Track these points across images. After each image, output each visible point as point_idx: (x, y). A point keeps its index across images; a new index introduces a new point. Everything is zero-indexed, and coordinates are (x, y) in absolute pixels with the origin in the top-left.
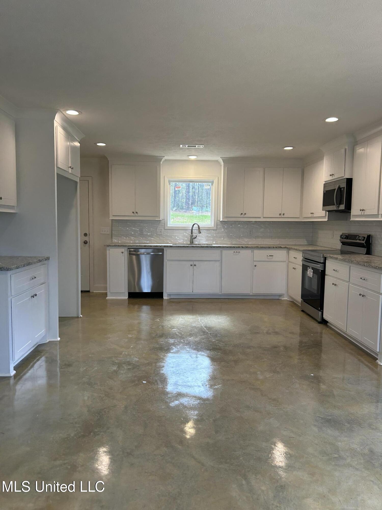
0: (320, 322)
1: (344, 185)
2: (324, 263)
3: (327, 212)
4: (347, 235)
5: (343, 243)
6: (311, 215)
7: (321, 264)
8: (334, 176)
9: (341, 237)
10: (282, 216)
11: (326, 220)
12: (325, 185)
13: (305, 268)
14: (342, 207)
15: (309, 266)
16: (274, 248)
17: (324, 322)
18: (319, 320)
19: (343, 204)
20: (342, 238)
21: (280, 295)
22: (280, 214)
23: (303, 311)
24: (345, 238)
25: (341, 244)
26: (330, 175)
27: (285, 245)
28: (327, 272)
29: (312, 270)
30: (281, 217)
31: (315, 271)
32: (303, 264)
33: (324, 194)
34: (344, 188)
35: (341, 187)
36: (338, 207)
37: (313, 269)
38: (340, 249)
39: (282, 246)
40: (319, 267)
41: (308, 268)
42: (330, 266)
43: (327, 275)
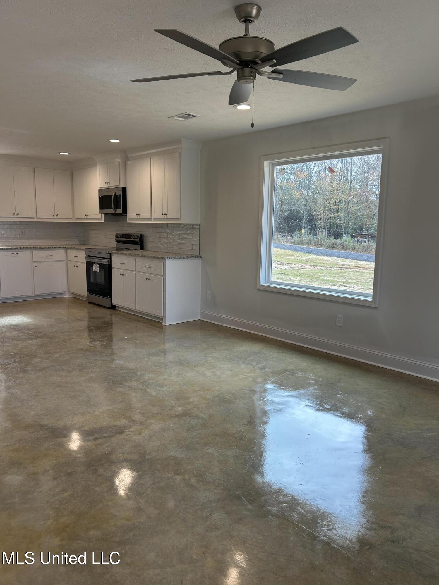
0: (110, 308)
1: (120, 193)
2: (110, 259)
3: (103, 215)
4: (122, 234)
5: (118, 242)
6: (85, 217)
7: (108, 260)
8: (110, 184)
9: (116, 237)
10: (56, 217)
11: (103, 221)
12: (100, 191)
13: (89, 265)
14: (120, 211)
15: (94, 263)
16: (52, 248)
17: (113, 307)
18: (109, 306)
19: (121, 209)
20: (118, 237)
21: (61, 294)
22: (54, 215)
23: (90, 303)
24: (120, 237)
25: (116, 242)
26: (106, 183)
27: (64, 245)
28: (113, 266)
29: (98, 266)
30: (54, 217)
31: (101, 266)
32: (86, 261)
33: (100, 198)
34: (120, 195)
35: (117, 194)
36: (116, 211)
37: (98, 264)
38: (116, 247)
39: (61, 246)
40: (106, 262)
41: (93, 264)
42: (117, 261)
43: (113, 268)
